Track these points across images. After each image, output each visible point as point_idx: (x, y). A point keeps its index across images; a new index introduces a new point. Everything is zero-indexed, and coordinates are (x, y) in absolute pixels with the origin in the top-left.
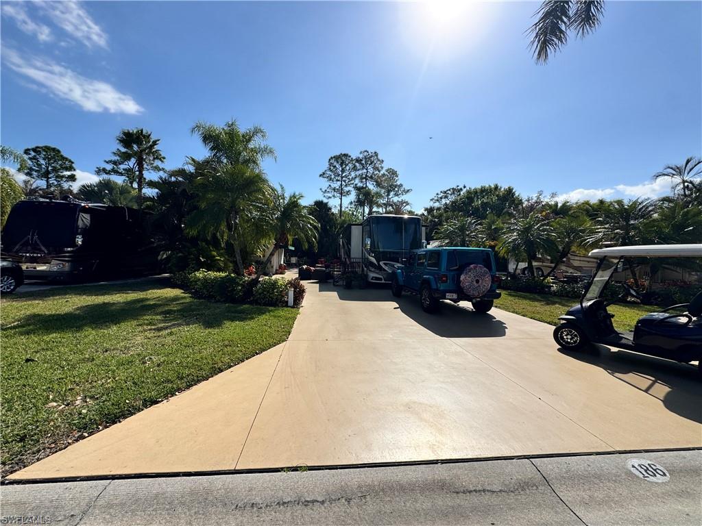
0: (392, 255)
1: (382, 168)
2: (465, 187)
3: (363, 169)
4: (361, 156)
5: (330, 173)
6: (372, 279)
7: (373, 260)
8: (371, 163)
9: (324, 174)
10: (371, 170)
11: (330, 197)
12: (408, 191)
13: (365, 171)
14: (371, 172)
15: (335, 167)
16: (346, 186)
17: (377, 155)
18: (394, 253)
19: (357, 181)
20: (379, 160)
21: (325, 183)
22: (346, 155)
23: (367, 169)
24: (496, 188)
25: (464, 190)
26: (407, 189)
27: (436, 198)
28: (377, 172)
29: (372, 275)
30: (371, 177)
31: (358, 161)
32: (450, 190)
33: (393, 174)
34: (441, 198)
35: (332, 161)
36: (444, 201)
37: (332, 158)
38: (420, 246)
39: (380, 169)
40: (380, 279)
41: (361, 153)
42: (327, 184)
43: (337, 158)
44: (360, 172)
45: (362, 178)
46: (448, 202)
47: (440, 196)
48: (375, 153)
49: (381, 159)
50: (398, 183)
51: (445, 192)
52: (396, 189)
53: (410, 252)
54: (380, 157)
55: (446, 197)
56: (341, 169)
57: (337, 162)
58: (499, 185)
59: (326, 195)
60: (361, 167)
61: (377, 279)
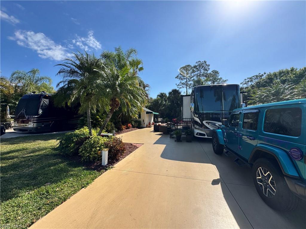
0: (214, 116)
1: (209, 69)
2: (265, 74)
3: (198, 71)
4: (197, 65)
5: (181, 76)
6: (197, 134)
7: (197, 120)
8: (203, 67)
9: (178, 76)
10: (202, 71)
11: (181, 88)
12: (225, 81)
13: (199, 72)
14: (203, 72)
15: (183, 72)
16: (189, 81)
17: (205, 63)
18: (216, 114)
19: (195, 78)
20: (207, 65)
21: (178, 81)
22: (189, 66)
23: (200, 71)
24: (292, 70)
25: (265, 76)
26: (224, 79)
27: (244, 82)
28: (206, 72)
29: (196, 131)
30: (203, 75)
31: (195, 67)
32: (254, 77)
33: (216, 73)
34: (248, 82)
35: (181, 70)
36: (250, 83)
37: (181, 68)
38: (240, 106)
39: (208, 69)
40: (204, 135)
41: (196, 63)
42: (180, 81)
43: (183, 68)
44: (196, 73)
45: (198, 76)
46: (253, 84)
47: (247, 81)
48: (205, 61)
49: (208, 64)
50: (219, 77)
51: (251, 78)
52: (218, 81)
53: (230, 113)
54: (207, 63)
55: (251, 81)
56: (186, 73)
57: (184, 70)
58: (295, 68)
59: (179, 87)
60: (197, 70)
61: (201, 134)
